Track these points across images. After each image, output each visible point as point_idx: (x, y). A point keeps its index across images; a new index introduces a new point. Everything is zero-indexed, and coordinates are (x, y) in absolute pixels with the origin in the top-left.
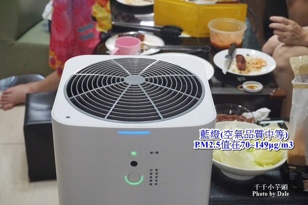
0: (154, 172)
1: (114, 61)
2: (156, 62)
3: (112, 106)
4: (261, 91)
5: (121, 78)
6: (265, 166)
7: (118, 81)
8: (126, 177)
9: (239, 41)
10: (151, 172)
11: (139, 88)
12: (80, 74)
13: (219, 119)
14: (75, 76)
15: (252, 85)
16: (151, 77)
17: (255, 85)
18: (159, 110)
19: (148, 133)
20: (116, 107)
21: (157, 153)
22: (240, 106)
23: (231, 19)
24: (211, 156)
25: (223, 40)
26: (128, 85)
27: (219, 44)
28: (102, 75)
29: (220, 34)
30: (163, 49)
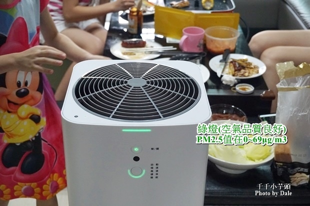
0: (155, 166)
1: (118, 66)
2: (156, 66)
3: (116, 106)
4: (253, 93)
5: (125, 80)
6: (256, 161)
7: (122, 83)
8: (129, 171)
9: (232, 48)
10: (152, 166)
11: (141, 89)
12: (87, 77)
13: (214, 118)
14: (82, 79)
15: (245, 87)
16: (152, 79)
17: (247, 87)
18: (159, 109)
19: (149, 130)
20: (120, 107)
21: (158, 149)
22: (233, 106)
23: (225, 27)
24: (207, 152)
25: (218, 46)
26: (131, 87)
27: (215, 50)
28: (107, 78)
29: (215, 40)
30: (163, 54)
